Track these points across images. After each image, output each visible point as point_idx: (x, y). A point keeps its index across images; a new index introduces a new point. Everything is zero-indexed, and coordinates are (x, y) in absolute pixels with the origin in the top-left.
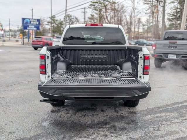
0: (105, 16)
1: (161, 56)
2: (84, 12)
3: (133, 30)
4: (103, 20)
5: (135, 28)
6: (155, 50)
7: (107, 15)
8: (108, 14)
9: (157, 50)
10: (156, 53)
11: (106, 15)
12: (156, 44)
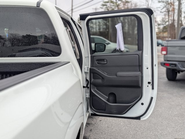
1: (175, 65)
6: (166, 56)
9: (168, 56)
10: (168, 61)
12: (168, 46)
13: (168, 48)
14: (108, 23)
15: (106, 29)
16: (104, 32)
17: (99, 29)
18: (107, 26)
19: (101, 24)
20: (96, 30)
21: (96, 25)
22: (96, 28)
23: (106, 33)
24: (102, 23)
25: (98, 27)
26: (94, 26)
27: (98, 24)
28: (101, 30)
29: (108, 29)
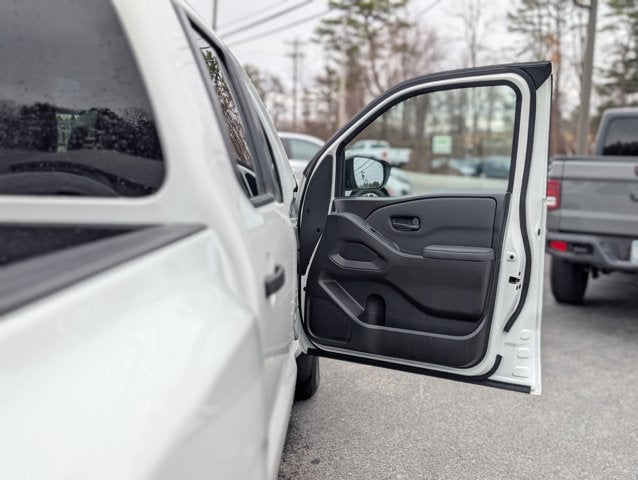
0: (370, 73)
1: (590, 248)
2: (294, 56)
3: (469, 123)
4: (364, 84)
5: (476, 117)
6: (556, 213)
7: (378, 68)
8: (379, 63)
9: (564, 213)
10: (561, 231)
11: (373, 67)
12: (562, 179)
13: (566, 184)
14: (334, 95)
15: (328, 115)
16: (323, 126)
17: (306, 113)
18: (333, 105)
19: (312, 97)
20: (294, 115)
21: (295, 100)
22: (295, 107)
23: (329, 127)
24: (316, 94)
25: (300, 105)
26: (289, 103)
27: (300, 95)
28: (313, 117)
29: (336, 113)
